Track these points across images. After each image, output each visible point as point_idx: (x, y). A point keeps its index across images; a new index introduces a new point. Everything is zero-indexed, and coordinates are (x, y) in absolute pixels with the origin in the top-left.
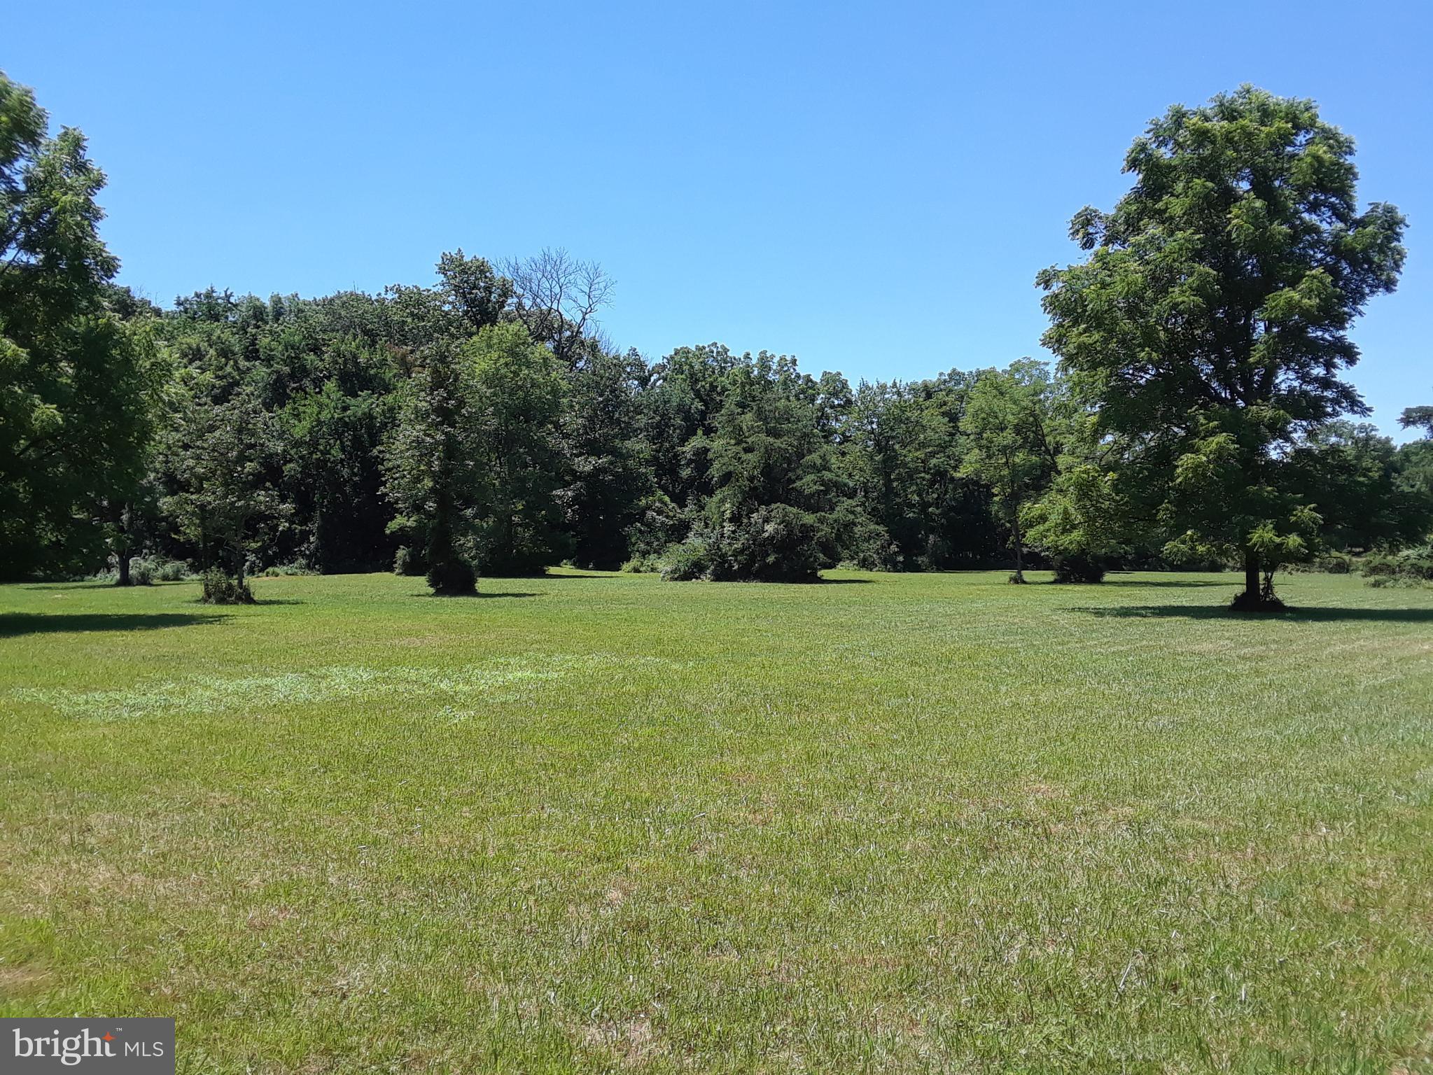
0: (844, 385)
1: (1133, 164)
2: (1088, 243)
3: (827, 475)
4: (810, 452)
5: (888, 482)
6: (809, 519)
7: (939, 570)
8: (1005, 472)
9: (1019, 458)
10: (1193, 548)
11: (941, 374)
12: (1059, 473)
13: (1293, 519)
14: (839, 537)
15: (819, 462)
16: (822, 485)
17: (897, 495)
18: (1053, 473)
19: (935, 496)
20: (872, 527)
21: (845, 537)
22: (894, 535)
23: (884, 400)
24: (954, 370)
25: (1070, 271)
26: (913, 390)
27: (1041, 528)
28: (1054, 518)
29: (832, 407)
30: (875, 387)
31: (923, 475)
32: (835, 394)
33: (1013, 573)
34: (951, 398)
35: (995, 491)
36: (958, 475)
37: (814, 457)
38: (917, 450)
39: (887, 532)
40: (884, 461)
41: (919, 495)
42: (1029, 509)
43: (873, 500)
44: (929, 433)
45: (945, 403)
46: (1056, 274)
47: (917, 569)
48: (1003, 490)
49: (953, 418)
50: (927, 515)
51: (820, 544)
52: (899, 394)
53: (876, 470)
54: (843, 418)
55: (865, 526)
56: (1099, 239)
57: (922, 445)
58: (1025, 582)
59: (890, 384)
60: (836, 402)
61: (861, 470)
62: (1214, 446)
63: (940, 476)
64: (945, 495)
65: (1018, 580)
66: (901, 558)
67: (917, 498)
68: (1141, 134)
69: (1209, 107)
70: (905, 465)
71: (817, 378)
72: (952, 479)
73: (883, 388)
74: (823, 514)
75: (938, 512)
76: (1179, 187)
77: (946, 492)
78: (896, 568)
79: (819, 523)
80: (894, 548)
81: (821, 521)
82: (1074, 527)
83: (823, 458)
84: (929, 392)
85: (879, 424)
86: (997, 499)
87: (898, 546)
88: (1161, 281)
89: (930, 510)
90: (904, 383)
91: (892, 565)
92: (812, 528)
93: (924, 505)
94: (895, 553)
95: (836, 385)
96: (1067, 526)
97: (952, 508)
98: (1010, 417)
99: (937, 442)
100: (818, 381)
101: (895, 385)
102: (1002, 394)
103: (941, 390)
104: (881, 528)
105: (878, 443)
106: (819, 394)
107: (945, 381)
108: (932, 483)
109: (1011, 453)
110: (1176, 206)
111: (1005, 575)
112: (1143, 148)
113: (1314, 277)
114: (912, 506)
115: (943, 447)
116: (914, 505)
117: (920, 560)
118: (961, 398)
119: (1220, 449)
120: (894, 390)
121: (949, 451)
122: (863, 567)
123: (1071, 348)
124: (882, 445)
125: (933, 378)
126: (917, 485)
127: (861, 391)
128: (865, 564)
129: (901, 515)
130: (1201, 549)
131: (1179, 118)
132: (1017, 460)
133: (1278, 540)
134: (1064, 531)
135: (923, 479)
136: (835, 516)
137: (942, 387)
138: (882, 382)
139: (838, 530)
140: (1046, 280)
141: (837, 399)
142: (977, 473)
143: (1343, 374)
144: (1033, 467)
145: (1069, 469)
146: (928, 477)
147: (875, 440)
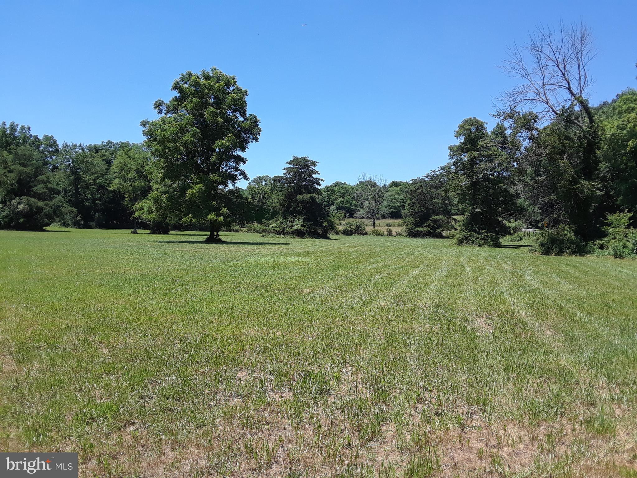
0: (55, 142)
1: (175, 88)
2: (160, 112)
3: (49, 185)
4: (41, 174)
5: (77, 189)
6: (40, 204)
7: (100, 228)
8: (131, 188)
9: (137, 183)
10: (191, 220)
11: (103, 142)
12: (153, 191)
13: (221, 212)
14: (54, 212)
15: (45, 179)
16: (47, 189)
17: (81, 195)
18: (150, 190)
19: (99, 196)
20: (70, 208)
21: (58, 212)
22: (80, 212)
23: (76, 152)
24: (109, 141)
25: (153, 123)
26: (90, 148)
27: (141, 212)
28: (146, 209)
29: (49, 151)
30: (71, 145)
31: (93, 186)
32: (50, 146)
33: (133, 230)
34: (108, 153)
35: (126, 196)
36: (110, 189)
37: (43, 177)
38: (90, 175)
39: (77, 211)
40: (75, 179)
41: (92, 195)
42: (137, 205)
43: (69, 196)
44: (97, 168)
45: (105, 155)
46: (148, 122)
47: (90, 227)
48: (129, 196)
49: (109, 162)
50: (96, 205)
51: (45, 215)
52: (83, 149)
53: (71, 184)
54: (54, 158)
55: (66, 208)
56: (164, 112)
57: (93, 173)
58: (138, 233)
59: (78, 145)
60: (50, 150)
61: (63, 182)
62: (198, 188)
63: (102, 187)
64: (104, 195)
65: (135, 232)
66: (82, 223)
67: (90, 196)
68: (178, 79)
69: (199, 74)
70: (85, 181)
71: (41, 137)
72: (107, 190)
73: (75, 146)
74: (47, 202)
75: (100, 203)
76: (189, 99)
77: (104, 194)
78: (80, 226)
79: (46, 206)
80: (79, 218)
81: (46, 205)
82: (152, 212)
83: (48, 178)
84: (97, 149)
85: (72, 162)
86: (127, 199)
87: (81, 217)
88: (183, 130)
89: (97, 202)
90: (85, 145)
91: (77, 225)
92: (42, 208)
93: (94, 200)
94: (79, 220)
95: (51, 142)
96: (150, 211)
97: (106, 202)
98: (133, 167)
99: (100, 172)
100: (41, 139)
101: (80, 145)
102: (129, 157)
103: (103, 149)
104: (73, 209)
105: (72, 171)
106: (42, 145)
107: (105, 145)
108: (98, 190)
109: (133, 181)
110: (189, 106)
111: (129, 231)
112: (178, 82)
113: (230, 137)
114: (87, 200)
115: (103, 175)
116: (89, 199)
117: (91, 223)
118: (112, 153)
119: (200, 188)
120: (80, 148)
121: (106, 177)
122: (63, 226)
123: (153, 150)
124: (74, 172)
125: (99, 143)
126: (91, 190)
127: (64, 147)
128: (65, 224)
129: (83, 204)
130: (193, 220)
131: (190, 75)
132: (136, 184)
133: (215, 218)
134: (149, 214)
135: (94, 188)
136: (53, 202)
137: (103, 147)
138: (74, 143)
139: (54, 209)
140: (144, 124)
141: (51, 148)
142: (119, 188)
143: (242, 167)
144: (142, 187)
145: (157, 189)
146: (95, 187)
147: (70, 169)
